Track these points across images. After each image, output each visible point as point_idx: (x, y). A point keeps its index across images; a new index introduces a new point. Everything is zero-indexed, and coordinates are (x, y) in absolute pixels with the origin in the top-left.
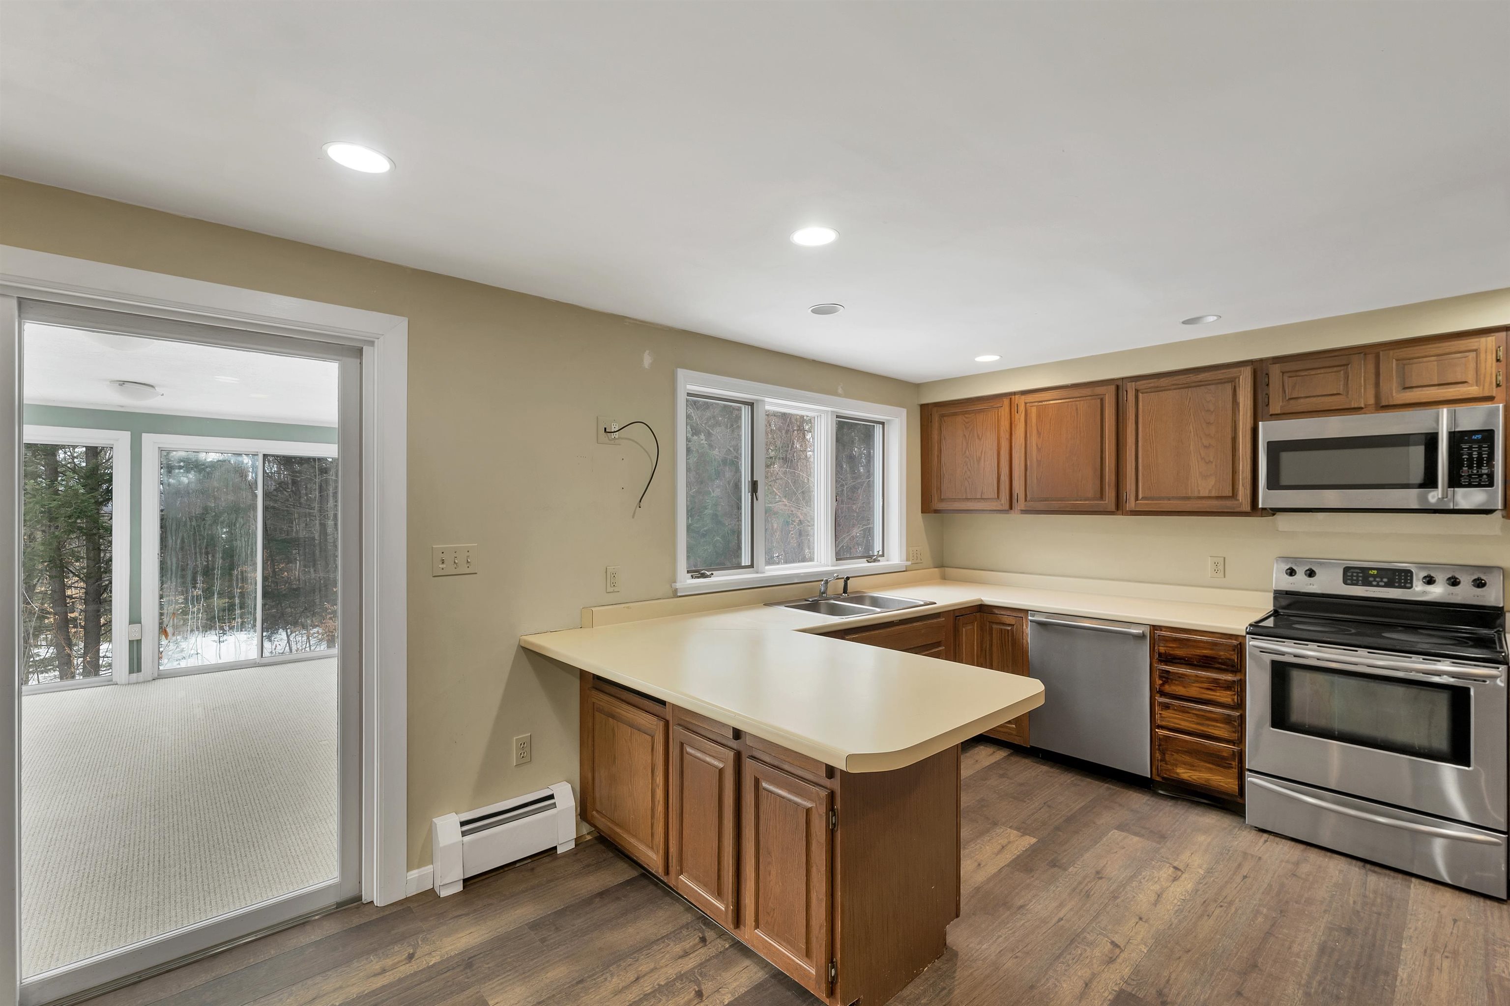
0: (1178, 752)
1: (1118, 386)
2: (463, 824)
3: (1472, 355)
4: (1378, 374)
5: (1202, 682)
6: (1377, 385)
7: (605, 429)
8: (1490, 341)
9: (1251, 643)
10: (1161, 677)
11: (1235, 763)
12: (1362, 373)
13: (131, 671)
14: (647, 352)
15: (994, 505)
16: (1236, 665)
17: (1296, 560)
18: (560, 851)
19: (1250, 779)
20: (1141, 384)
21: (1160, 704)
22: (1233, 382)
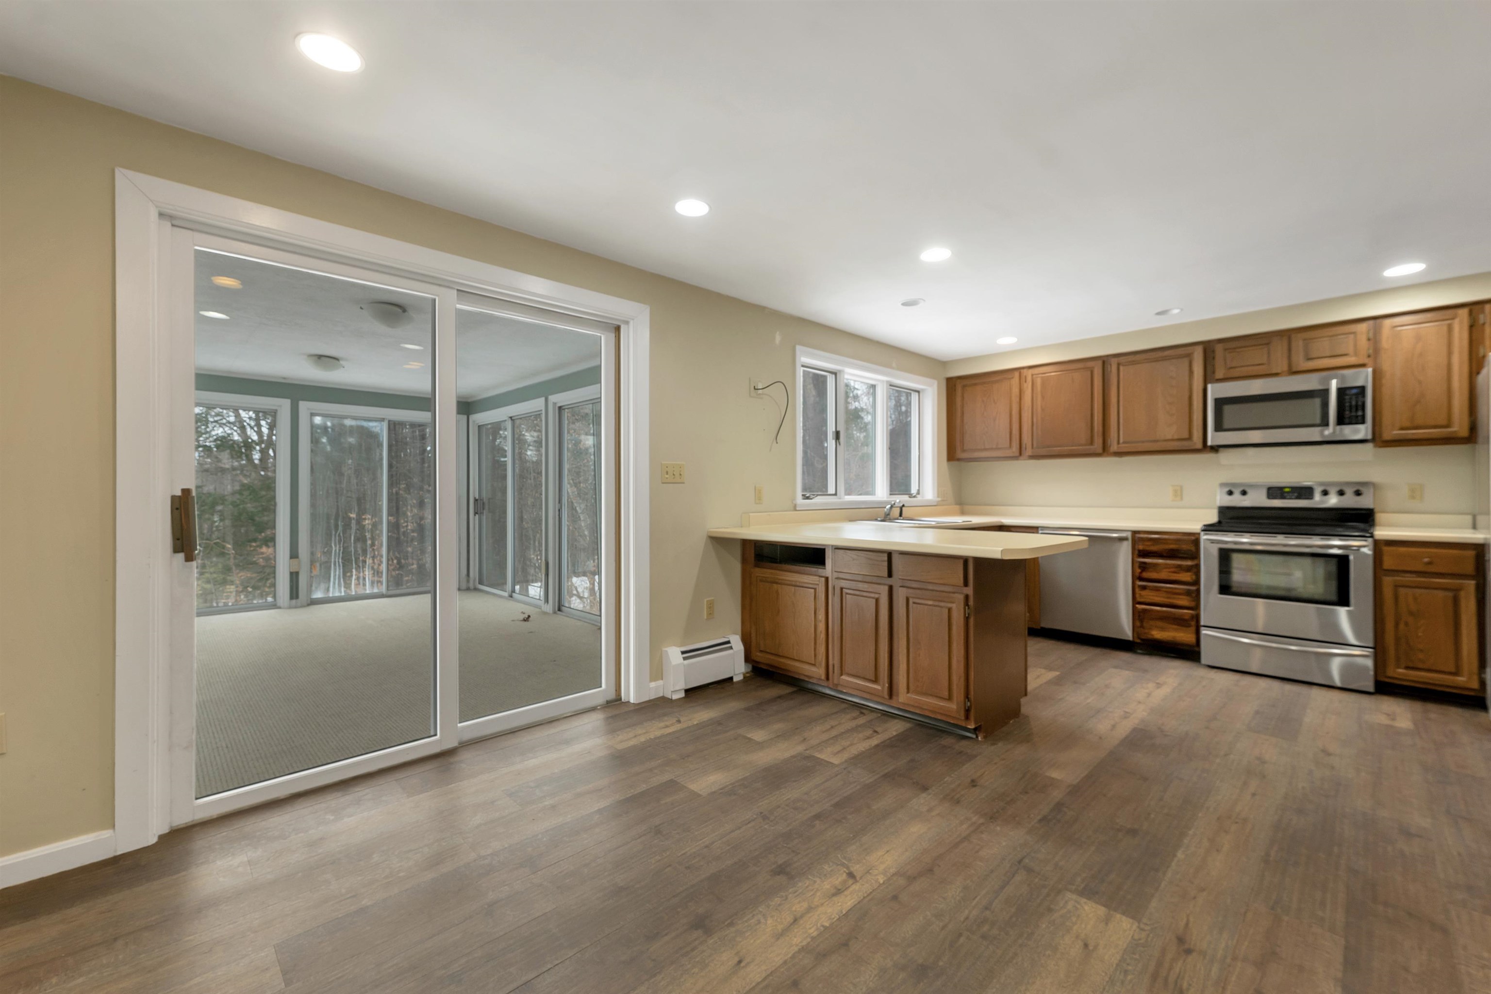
0: (1152, 619)
1: (1104, 361)
2: (683, 653)
3: (1352, 336)
4: (1290, 350)
5: (1169, 568)
6: (1289, 358)
7: (754, 387)
8: (1363, 327)
9: (1204, 537)
10: (1140, 567)
11: (1193, 623)
12: (1279, 348)
13: (292, 598)
14: (778, 333)
15: (1009, 453)
16: (1194, 555)
17: (1234, 485)
18: (735, 680)
19: (1204, 632)
20: (1122, 359)
21: (1140, 586)
22: (1189, 356)
